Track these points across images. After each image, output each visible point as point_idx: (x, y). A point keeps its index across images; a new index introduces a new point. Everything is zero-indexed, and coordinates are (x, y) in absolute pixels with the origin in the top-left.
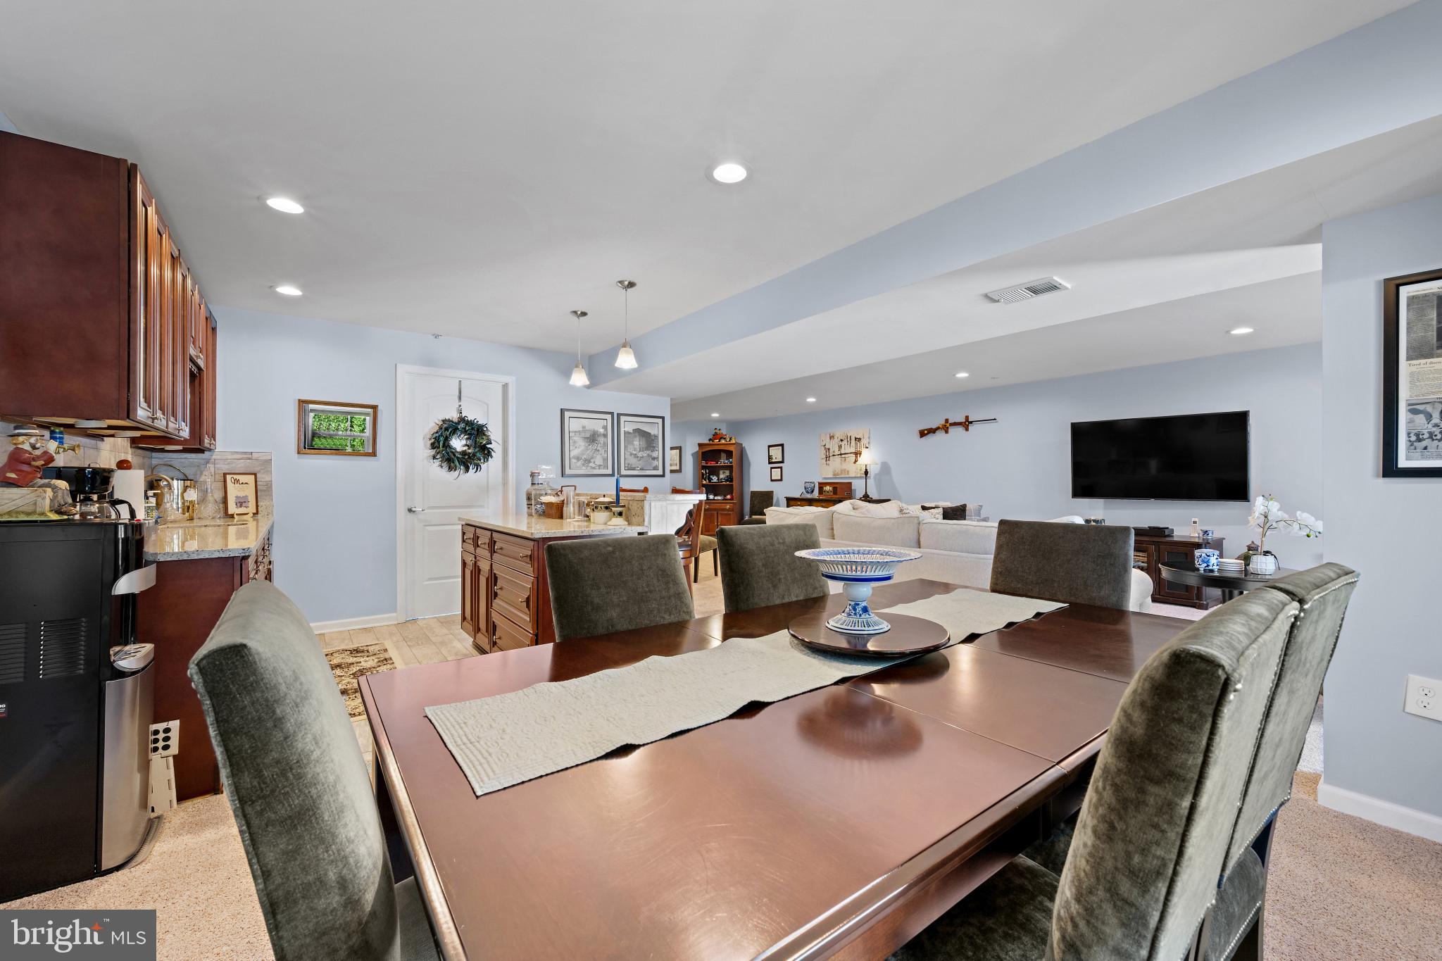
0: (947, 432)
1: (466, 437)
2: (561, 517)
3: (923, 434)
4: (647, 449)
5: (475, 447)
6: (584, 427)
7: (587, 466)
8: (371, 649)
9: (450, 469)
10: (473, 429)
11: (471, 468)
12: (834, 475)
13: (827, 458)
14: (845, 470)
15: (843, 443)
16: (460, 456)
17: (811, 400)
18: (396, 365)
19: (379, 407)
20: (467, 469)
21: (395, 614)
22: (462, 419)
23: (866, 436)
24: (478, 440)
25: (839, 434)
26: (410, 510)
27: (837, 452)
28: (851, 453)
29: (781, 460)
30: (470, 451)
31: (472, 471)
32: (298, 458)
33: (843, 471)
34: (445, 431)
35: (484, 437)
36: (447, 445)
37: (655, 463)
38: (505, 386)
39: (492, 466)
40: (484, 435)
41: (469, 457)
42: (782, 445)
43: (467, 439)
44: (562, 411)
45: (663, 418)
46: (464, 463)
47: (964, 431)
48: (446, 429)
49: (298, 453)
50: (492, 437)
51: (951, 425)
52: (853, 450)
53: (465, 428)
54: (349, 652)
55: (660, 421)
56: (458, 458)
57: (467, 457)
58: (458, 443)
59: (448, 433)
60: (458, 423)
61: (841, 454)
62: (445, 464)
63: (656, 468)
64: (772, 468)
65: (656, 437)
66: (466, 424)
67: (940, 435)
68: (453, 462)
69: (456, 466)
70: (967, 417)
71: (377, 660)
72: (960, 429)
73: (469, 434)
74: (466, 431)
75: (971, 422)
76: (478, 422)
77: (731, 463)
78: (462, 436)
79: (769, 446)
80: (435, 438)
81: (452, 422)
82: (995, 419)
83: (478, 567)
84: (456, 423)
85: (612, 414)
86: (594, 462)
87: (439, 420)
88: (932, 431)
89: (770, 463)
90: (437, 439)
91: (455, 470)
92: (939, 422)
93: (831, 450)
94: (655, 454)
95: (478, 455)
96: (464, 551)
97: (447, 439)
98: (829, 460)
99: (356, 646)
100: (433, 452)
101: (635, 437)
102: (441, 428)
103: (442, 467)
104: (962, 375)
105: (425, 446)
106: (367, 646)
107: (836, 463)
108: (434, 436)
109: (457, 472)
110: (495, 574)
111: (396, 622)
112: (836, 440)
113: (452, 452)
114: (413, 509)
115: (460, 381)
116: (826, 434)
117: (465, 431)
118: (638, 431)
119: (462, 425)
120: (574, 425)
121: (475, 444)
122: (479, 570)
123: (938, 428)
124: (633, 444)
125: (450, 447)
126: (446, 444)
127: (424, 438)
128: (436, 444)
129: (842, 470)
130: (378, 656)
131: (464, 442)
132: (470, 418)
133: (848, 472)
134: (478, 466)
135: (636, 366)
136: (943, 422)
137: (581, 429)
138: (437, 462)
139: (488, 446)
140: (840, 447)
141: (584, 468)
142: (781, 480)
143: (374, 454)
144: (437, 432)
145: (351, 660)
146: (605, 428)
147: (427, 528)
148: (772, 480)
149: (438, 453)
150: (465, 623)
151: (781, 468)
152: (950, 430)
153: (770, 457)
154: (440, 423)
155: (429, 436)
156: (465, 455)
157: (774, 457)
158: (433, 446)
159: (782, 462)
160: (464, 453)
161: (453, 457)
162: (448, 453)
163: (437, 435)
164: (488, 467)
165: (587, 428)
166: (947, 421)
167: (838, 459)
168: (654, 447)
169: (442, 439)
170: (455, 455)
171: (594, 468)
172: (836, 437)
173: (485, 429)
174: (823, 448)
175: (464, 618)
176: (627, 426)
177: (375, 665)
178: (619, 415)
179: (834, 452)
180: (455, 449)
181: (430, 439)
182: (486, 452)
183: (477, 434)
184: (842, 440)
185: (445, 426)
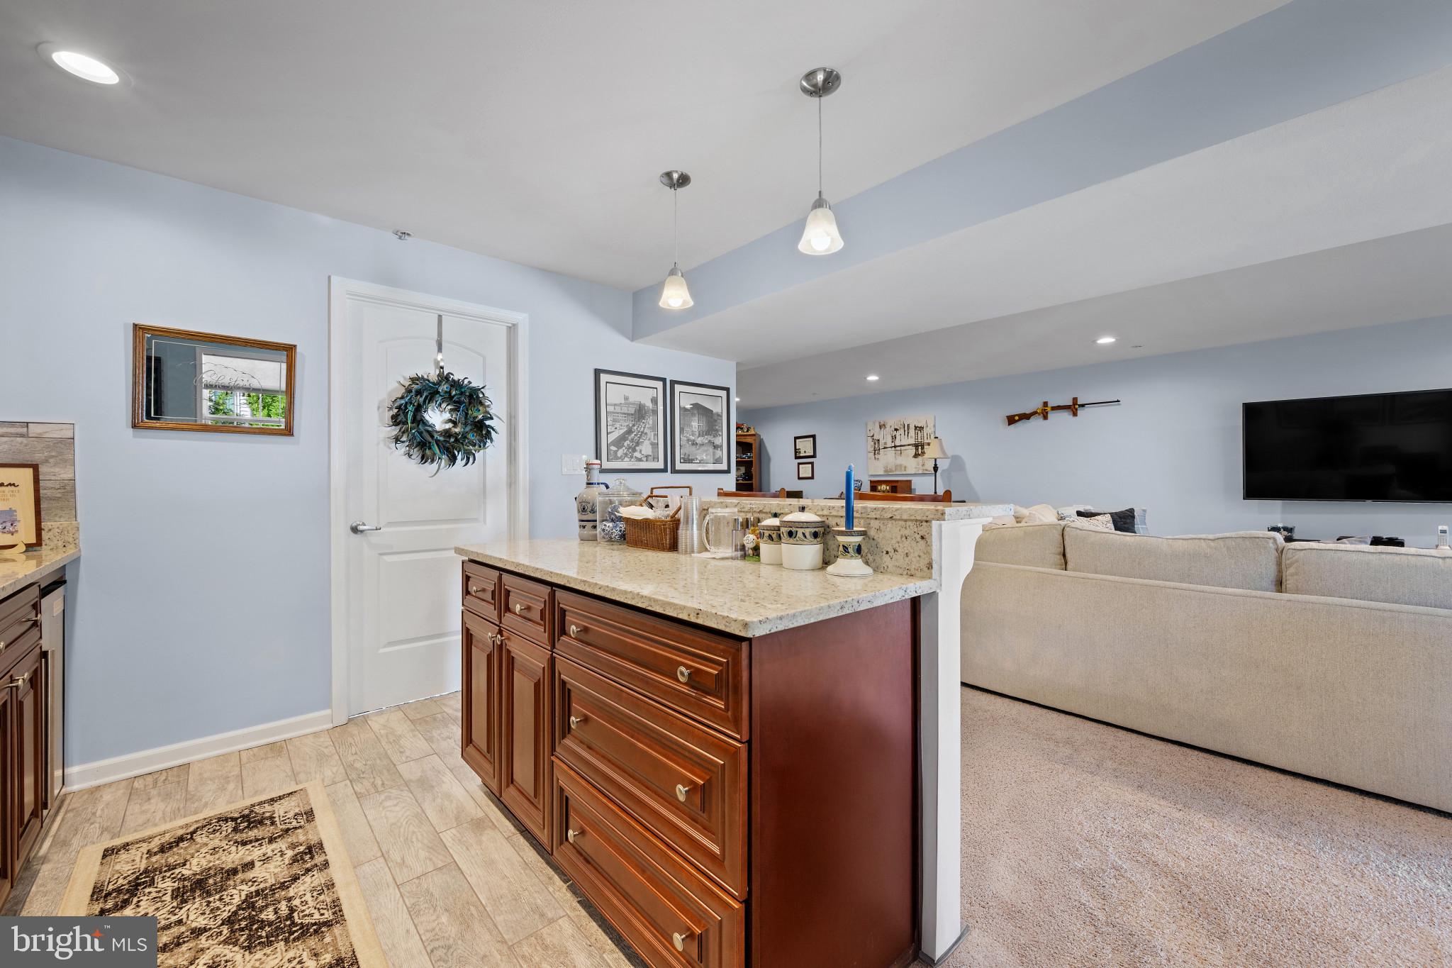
0: (1045, 418)
1: (449, 407)
2: (674, 547)
3: (1011, 420)
4: (708, 433)
5: (466, 424)
6: (626, 398)
7: (632, 457)
8: (279, 809)
9: (424, 459)
10: (462, 393)
11: (459, 457)
12: (886, 471)
13: (876, 451)
14: (901, 465)
15: (898, 434)
16: (442, 439)
17: (873, 378)
18: (329, 277)
19: (298, 350)
20: (453, 460)
21: (328, 712)
22: (445, 378)
23: (931, 425)
24: (470, 412)
25: (892, 421)
26: (355, 530)
27: (890, 444)
28: (909, 445)
29: (812, 454)
30: (457, 430)
31: (460, 461)
32: (134, 436)
33: (899, 467)
34: (416, 395)
35: (481, 408)
36: (419, 420)
37: (718, 453)
38: (512, 329)
39: (493, 454)
40: (481, 404)
41: (457, 440)
42: (814, 437)
43: (451, 410)
44: (598, 372)
45: (728, 390)
46: (448, 450)
47: (1071, 416)
48: (419, 393)
49: (134, 426)
50: (492, 411)
51: (1053, 408)
52: (913, 441)
53: (450, 393)
54: (231, 824)
55: (724, 393)
56: (437, 442)
57: (452, 440)
58: (438, 418)
59: (421, 400)
60: (439, 383)
61: (895, 447)
62: (416, 453)
63: (718, 461)
64: (799, 464)
65: (720, 416)
66: (452, 386)
67: (1036, 422)
68: (430, 448)
69: (434, 454)
70: (1075, 400)
71: (290, 853)
72: (1065, 416)
73: (455, 402)
74: (451, 398)
75: (1083, 406)
76: (470, 383)
77: (749, 457)
78: (444, 405)
79: (796, 438)
80: (399, 408)
81: (428, 381)
82: (1118, 401)
83: (509, 652)
84: (433, 383)
85: (664, 380)
86: (641, 451)
87: (405, 378)
88: (1025, 417)
89: (797, 458)
90: (402, 409)
91: (433, 461)
92: (1035, 405)
93: (882, 442)
94: (718, 441)
95: (470, 436)
96: (467, 612)
97: (419, 409)
98: (879, 454)
99: (248, 802)
100: (395, 431)
101: (693, 415)
102: (409, 391)
103: (410, 456)
104: (1106, 340)
105: (381, 420)
106: (272, 801)
107: (888, 458)
108: (397, 404)
109: (435, 465)
110: (564, 683)
111: (330, 726)
112: (889, 430)
113: (428, 432)
114: (361, 528)
115: (440, 317)
116: (874, 423)
117: (449, 398)
118: (697, 406)
119: (444, 387)
120: (614, 394)
121: (466, 418)
122: (511, 660)
123: (1035, 413)
124: (691, 426)
125: (424, 422)
126: (418, 418)
127: (379, 408)
128: (401, 418)
129: (896, 466)
130: (291, 839)
131: (447, 416)
132: (457, 376)
133: (905, 467)
134: (469, 456)
135: (840, 244)
136: (1040, 406)
137: (623, 402)
138: (402, 448)
139: (488, 423)
140: (894, 438)
141: (626, 459)
142: (812, 478)
143: (288, 431)
144: (402, 398)
145: (235, 856)
146: (654, 401)
147: (385, 558)
148: (799, 478)
149: (404, 432)
150: (470, 749)
151: (812, 463)
152: (1050, 416)
153: (796, 451)
154: (407, 383)
155: (389, 404)
156: (450, 436)
157: (802, 451)
158: (396, 420)
159: (814, 456)
160: (447, 433)
161: (430, 439)
162: (421, 433)
163: (403, 402)
164: (484, 454)
165: (631, 400)
166: (1045, 404)
167: (891, 452)
168: (717, 430)
169: (410, 408)
170: (432, 437)
171: (640, 460)
172: (888, 427)
173: (481, 395)
174: (870, 439)
175: (468, 739)
176: (685, 399)
177: (284, 875)
178: (673, 383)
179: (885, 443)
180: (432, 426)
181: (391, 409)
182: (482, 431)
183: (470, 403)
184: (896, 430)
185: (415, 387)
